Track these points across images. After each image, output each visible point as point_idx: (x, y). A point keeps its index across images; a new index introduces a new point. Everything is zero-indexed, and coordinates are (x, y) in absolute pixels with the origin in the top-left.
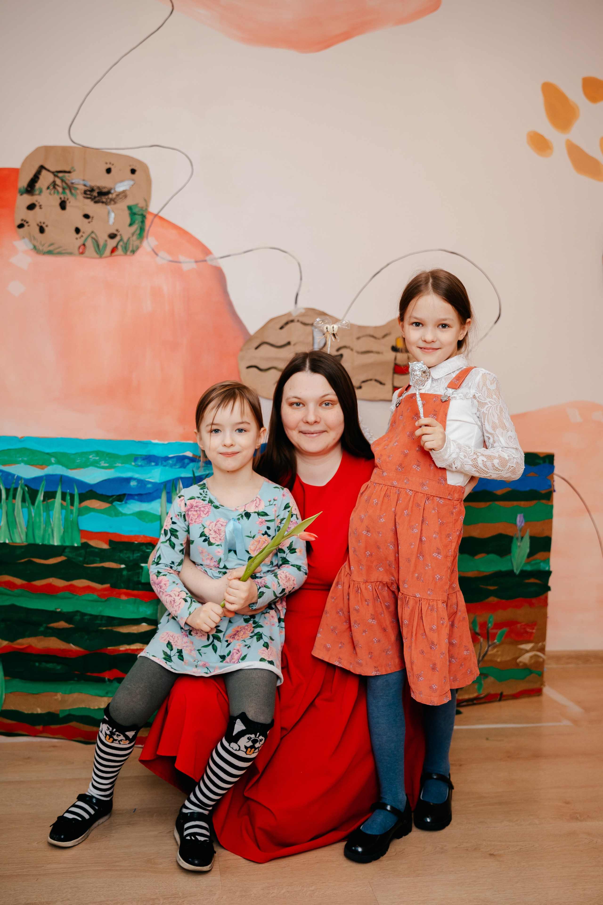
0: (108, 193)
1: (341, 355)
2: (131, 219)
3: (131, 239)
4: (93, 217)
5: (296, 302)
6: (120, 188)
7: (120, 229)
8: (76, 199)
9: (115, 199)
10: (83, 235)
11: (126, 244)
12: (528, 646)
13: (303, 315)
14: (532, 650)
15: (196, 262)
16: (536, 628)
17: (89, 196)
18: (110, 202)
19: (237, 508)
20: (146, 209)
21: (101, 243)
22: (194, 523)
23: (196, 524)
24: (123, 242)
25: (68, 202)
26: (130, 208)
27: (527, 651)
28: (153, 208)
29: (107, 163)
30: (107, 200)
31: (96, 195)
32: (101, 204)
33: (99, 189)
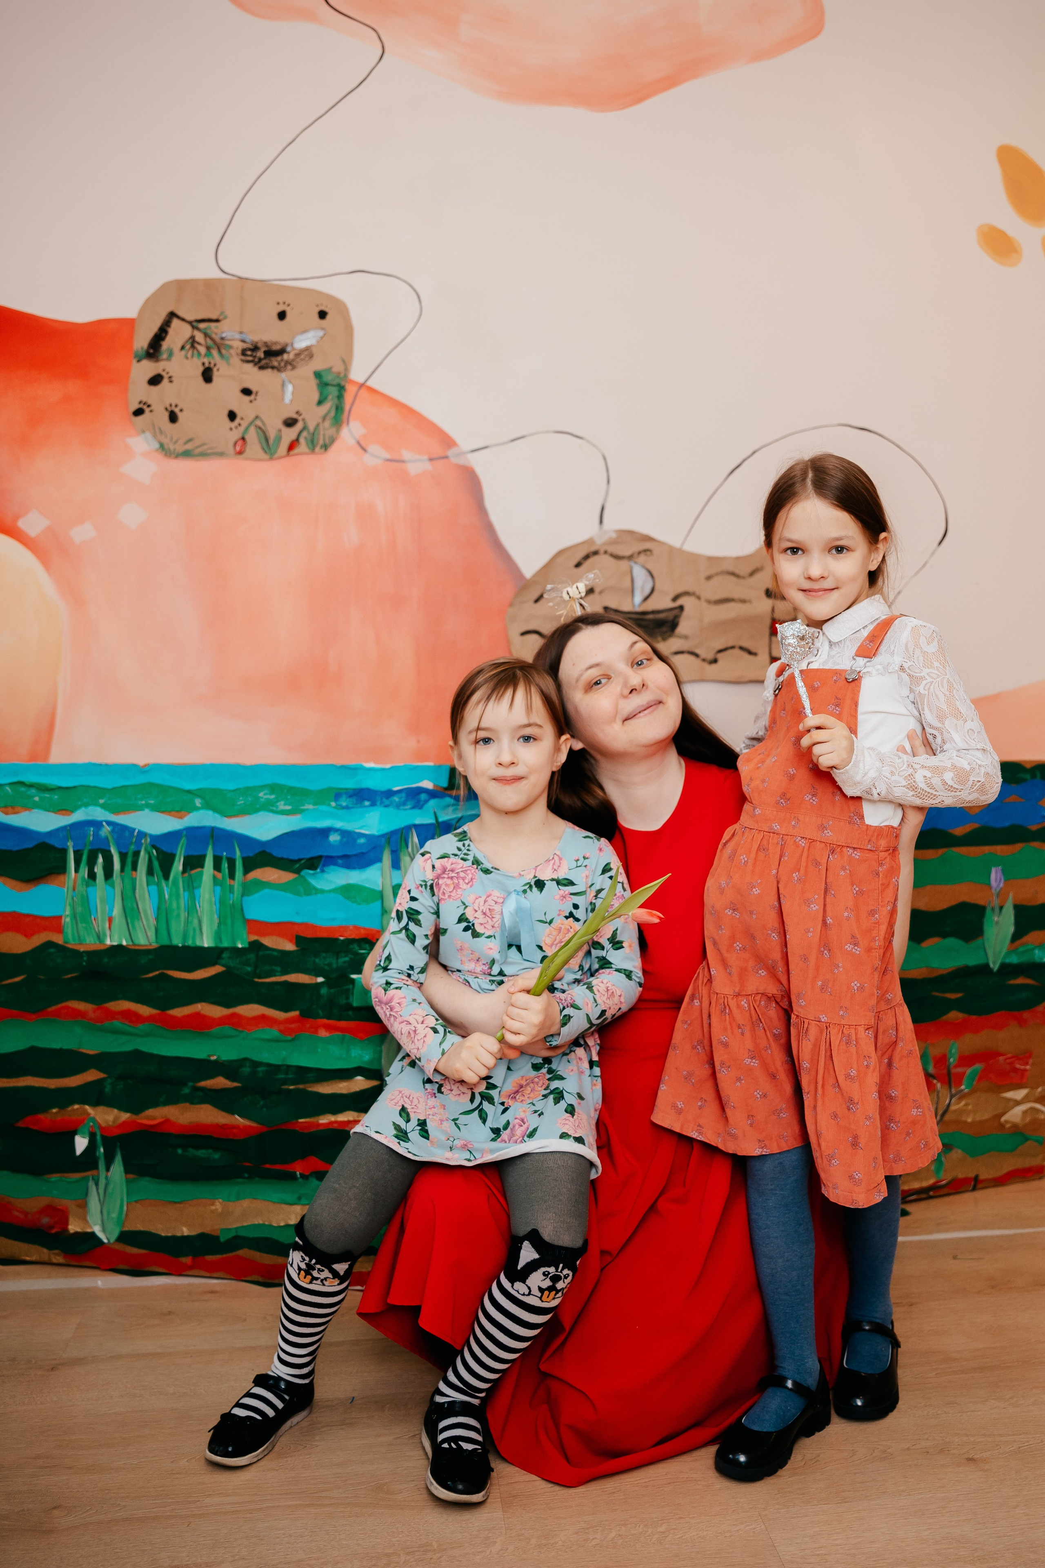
0: (282, 351)
1: (681, 608)
2: (321, 394)
3: (321, 426)
4: (257, 393)
5: (601, 521)
6: (301, 343)
7: (302, 411)
8: (229, 364)
9: (293, 360)
10: (242, 422)
11: (313, 434)
12: (1019, 1094)
13: (614, 542)
14: (1025, 1099)
15: (431, 460)
16: (1031, 1061)
17: (250, 358)
18: (285, 366)
19: (522, 873)
20: (346, 376)
21: (272, 434)
22: (448, 899)
23: (451, 900)
24: (309, 431)
25: (215, 369)
26: (318, 375)
27: (1018, 1103)
28: (357, 374)
29: (278, 303)
30: (279, 364)
31: (262, 355)
32: (270, 370)
33: (267, 346)
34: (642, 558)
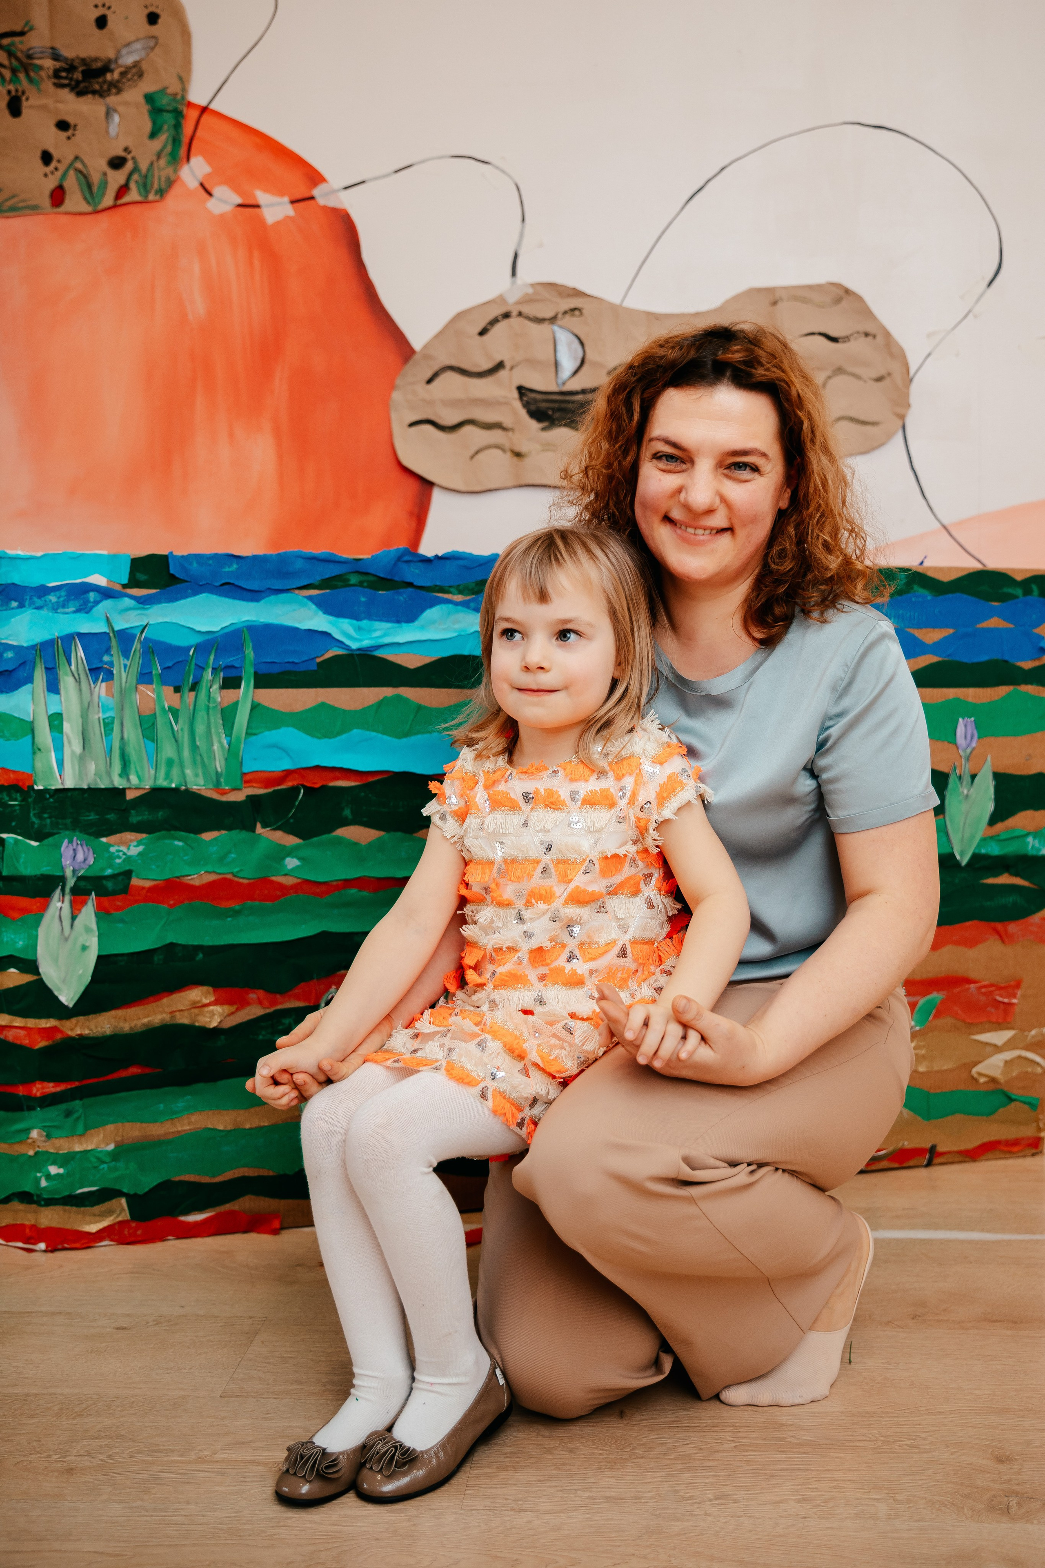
0: (104, 70)
2: (154, 123)
3: (155, 164)
4: (75, 126)
5: (514, 273)
7: (131, 148)
8: (39, 90)
9: (118, 81)
10: (58, 165)
11: (146, 176)
12: (999, 1037)
13: (527, 300)
14: (1009, 1045)
15: (293, 202)
16: (1019, 993)
17: (66, 82)
18: (109, 90)
20: (183, 98)
21: (96, 178)
24: (140, 172)
25: (24, 98)
26: (149, 98)
27: (997, 1049)
28: (198, 94)
29: (96, 6)
30: (101, 87)
31: (80, 77)
32: (90, 96)
33: (85, 64)
34: (568, 320)
